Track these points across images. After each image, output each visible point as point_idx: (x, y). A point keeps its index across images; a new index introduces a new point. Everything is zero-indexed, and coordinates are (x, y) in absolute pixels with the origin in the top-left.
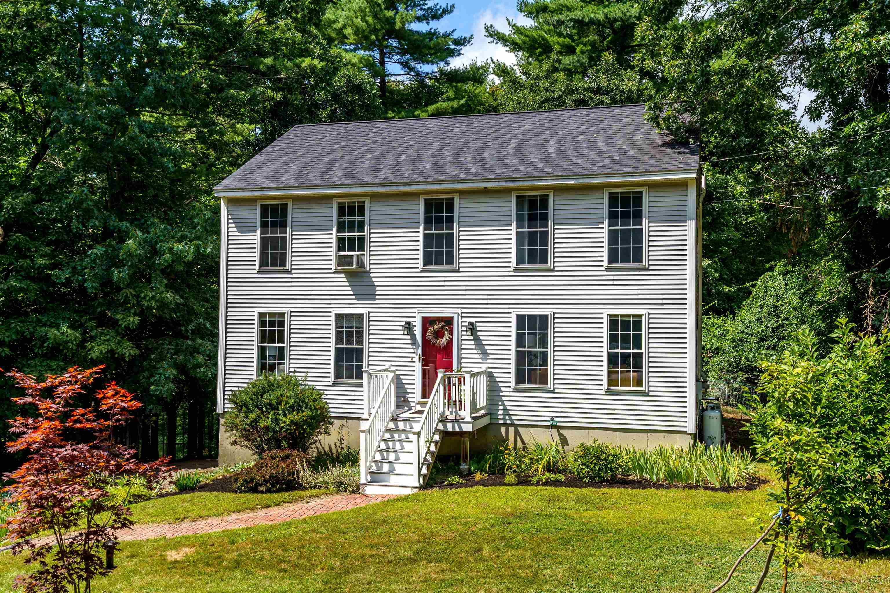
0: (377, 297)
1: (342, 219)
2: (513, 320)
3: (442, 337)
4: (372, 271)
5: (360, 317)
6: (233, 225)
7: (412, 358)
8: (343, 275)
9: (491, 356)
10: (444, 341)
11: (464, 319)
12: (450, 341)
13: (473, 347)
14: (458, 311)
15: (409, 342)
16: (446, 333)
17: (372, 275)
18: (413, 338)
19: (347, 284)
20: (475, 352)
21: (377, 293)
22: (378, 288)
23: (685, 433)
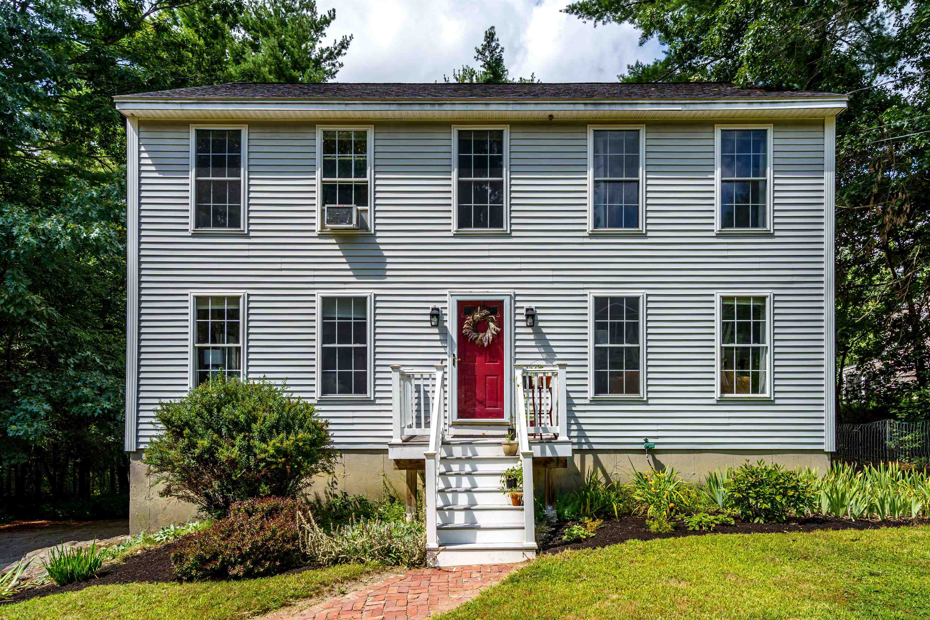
0: (388, 273)
1: (331, 157)
2: (591, 305)
3: (485, 331)
4: (378, 234)
5: (361, 302)
6: (149, 162)
7: (442, 360)
8: (334, 241)
9: (559, 356)
10: (488, 336)
11: (518, 304)
12: (499, 337)
13: (533, 343)
14: (511, 292)
15: (438, 337)
16: (492, 325)
17: (378, 241)
18: (444, 332)
19: (340, 253)
20: (536, 350)
21: (388, 267)
22: (388, 260)
23: (821, 451)
